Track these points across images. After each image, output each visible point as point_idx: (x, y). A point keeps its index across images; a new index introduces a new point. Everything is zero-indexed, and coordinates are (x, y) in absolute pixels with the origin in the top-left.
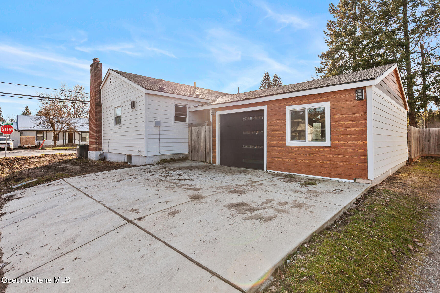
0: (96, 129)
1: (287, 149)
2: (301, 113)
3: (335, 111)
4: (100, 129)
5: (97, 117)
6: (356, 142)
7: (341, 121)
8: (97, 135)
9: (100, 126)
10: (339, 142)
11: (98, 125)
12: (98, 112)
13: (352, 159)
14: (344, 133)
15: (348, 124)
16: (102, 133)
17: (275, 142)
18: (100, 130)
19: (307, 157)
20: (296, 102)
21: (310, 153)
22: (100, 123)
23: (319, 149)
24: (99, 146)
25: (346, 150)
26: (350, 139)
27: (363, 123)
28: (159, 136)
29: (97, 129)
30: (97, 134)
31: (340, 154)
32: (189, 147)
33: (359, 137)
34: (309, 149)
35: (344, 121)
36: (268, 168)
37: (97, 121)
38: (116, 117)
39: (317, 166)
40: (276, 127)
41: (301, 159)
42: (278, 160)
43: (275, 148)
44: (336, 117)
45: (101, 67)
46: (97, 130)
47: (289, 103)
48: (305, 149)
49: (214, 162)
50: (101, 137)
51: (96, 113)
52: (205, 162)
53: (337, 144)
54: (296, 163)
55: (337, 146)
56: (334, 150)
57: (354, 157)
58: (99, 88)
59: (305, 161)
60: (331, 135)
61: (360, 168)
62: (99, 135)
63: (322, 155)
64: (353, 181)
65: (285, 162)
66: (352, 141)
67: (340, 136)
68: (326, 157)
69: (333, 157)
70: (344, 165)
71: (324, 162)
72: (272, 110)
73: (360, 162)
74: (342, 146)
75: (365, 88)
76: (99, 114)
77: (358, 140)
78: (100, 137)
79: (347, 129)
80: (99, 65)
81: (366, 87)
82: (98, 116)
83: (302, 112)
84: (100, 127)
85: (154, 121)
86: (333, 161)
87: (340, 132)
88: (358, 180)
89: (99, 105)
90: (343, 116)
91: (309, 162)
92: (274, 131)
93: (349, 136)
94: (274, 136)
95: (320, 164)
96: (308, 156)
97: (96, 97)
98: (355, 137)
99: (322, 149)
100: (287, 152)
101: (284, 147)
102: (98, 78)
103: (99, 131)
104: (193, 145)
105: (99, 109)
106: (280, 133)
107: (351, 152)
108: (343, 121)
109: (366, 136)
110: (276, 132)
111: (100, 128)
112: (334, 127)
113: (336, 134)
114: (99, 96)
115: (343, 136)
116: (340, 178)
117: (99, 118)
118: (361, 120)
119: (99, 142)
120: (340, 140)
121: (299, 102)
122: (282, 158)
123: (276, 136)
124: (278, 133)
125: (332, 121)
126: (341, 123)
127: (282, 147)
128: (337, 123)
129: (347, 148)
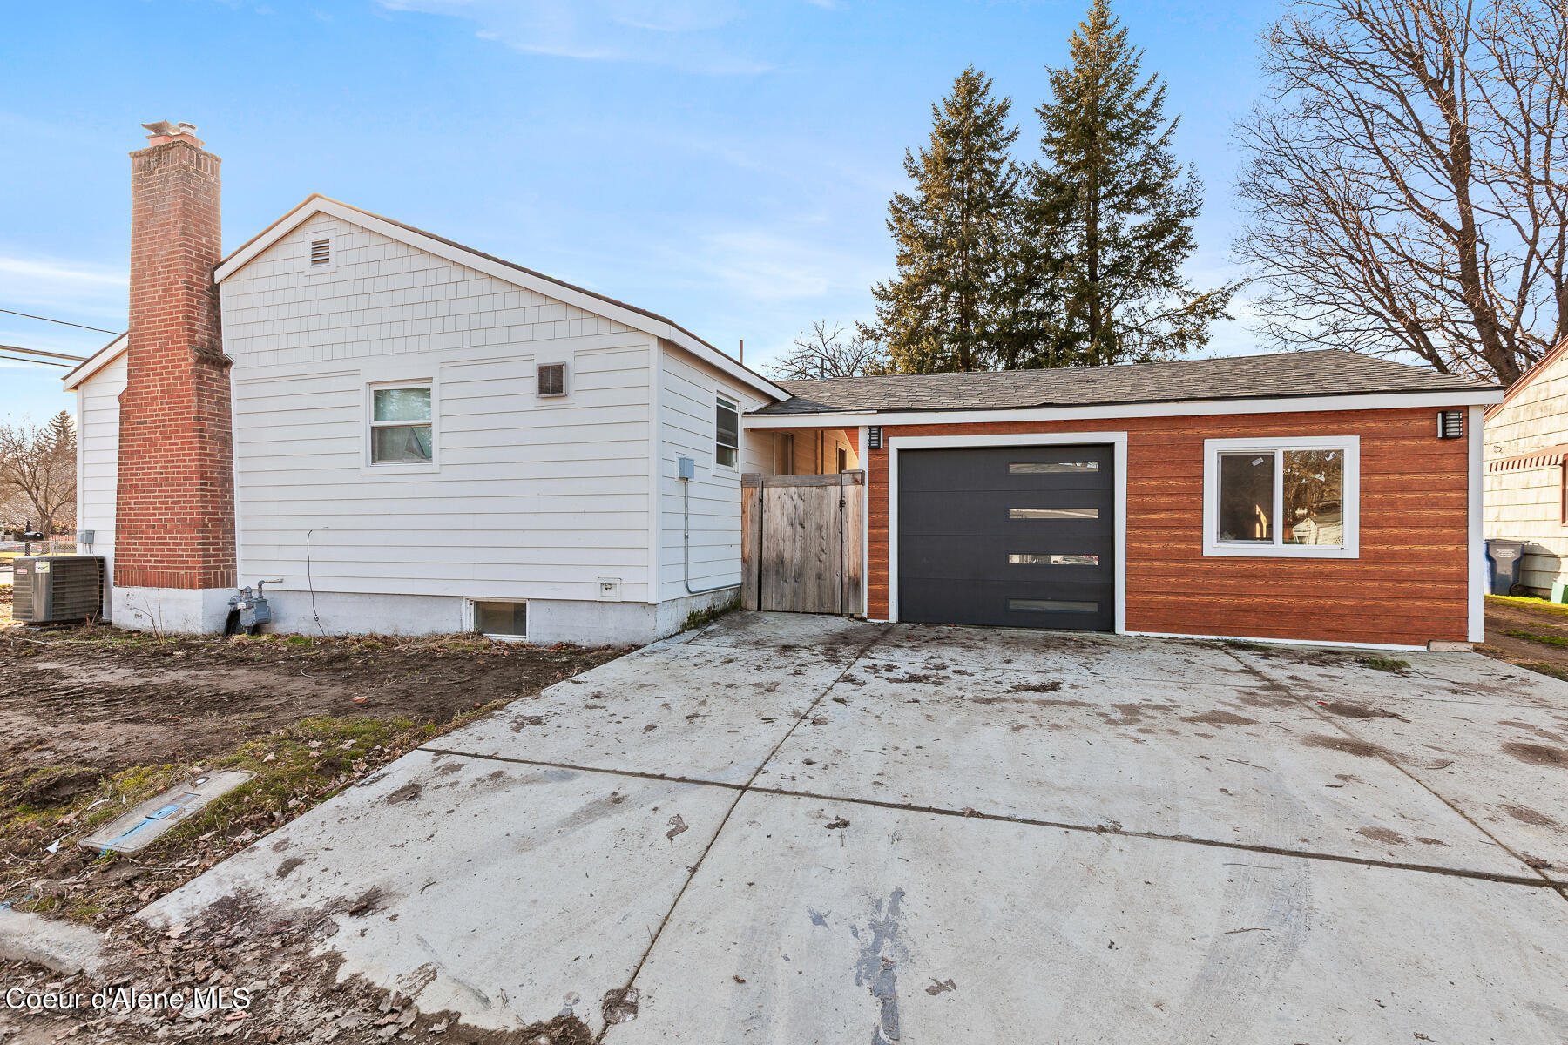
0: (202, 478)
1: (1206, 566)
2: (1255, 463)
3: (1372, 462)
4: (224, 479)
5: (207, 419)
6: (1434, 547)
7: (1391, 492)
8: (206, 508)
9: (219, 462)
10: (1384, 547)
11: (211, 461)
12: (213, 397)
13: (1422, 590)
14: (1401, 523)
15: (1412, 499)
16: (232, 497)
17: (1161, 546)
18: (224, 485)
19: (1280, 589)
20: (1243, 430)
21: (1290, 576)
22: (220, 450)
23: (1321, 567)
24: (222, 561)
25: (1406, 569)
26: (1418, 539)
27: (1458, 498)
28: (686, 519)
29: (207, 478)
30: (208, 502)
31: (1388, 577)
32: (744, 560)
33: (1444, 534)
34: (1286, 566)
35: (1403, 491)
36: (1129, 626)
37: (205, 437)
38: (373, 428)
39: (1312, 614)
40: (1164, 500)
41: (1256, 596)
42: (1172, 598)
43: (1157, 564)
44: (1377, 478)
45: (215, 171)
46: (206, 484)
47: (1216, 432)
48: (1271, 566)
49: (879, 611)
50: (229, 520)
51: (200, 401)
52: (841, 615)
53: (1377, 552)
54: (1237, 607)
55: (1378, 558)
56: (1367, 568)
57: (1430, 586)
58: (208, 274)
59: (1270, 600)
60: (1361, 526)
61: (1447, 614)
62: (219, 508)
63: (1329, 583)
64: (1424, 649)
65: (1196, 604)
66: (1424, 545)
67: (1387, 531)
68: (1345, 586)
69: (1368, 588)
70: (1399, 606)
71: (1337, 602)
72: (1146, 448)
73: (1445, 599)
74: (1393, 557)
75: (1464, 410)
76: (216, 403)
77: (1444, 542)
78: (222, 520)
79: (1410, 512)
80: (205, 159)
81: (1468, 406)
82: (210, 414)
83: (1261, 460)
84: (222, 468)
85: (676, 459)
86: (1364, 598)
87: (1389, 519)
88: (1435, 646)
89: (213, 363)
90: (1396, 477)
91: (1285, 601)
92: (1155, 512)
93: (1413, 531)
94: (1155, 528)
95: (1322, 607)
96: (1281, 586)
97: (197, 320)
98: (1433, 534)
99: (1330, 567)
100: (1207, 574)
101: (1194, 561)
102: (202, 226)
103: (216, 491)
104: (770, 554)
105: (215, 380)
106: (1179, 519)
107: (1421, 573)
108: (1397, 492)
109: (1465, 531)
110: (1162, 515)
111: (224, 474)
112: (1369, 505)
113: (1376, 525)
114: (208, 317)
115: (1396, 531)
116: (1386, 642)
117: (216, 426)
118: (1451, 491)
119: (218, 544)
120: (1387, 541)
121: (1254, 431)
122: (1185, 594)
123: (1165, 528)
124: (1172, 519)
125: (1365, 489)
126: (1390, 496)
127: (1187, 561)
128: (1379, 496)
129: (1409, 563)
